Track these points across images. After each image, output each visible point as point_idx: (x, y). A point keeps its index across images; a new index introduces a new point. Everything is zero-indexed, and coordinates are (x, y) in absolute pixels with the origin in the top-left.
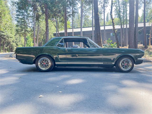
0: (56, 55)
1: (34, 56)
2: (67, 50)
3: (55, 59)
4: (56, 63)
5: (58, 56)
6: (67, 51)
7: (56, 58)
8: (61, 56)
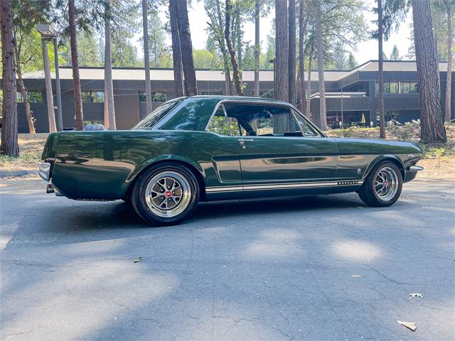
0: (207, 159)
1: (132, 167)
2: (246, 143)
3: (203, 174)
4: (207, 190)
5: (215, 164)
6: (244, 147)
7: (209, 171)
8: (222, 165)
